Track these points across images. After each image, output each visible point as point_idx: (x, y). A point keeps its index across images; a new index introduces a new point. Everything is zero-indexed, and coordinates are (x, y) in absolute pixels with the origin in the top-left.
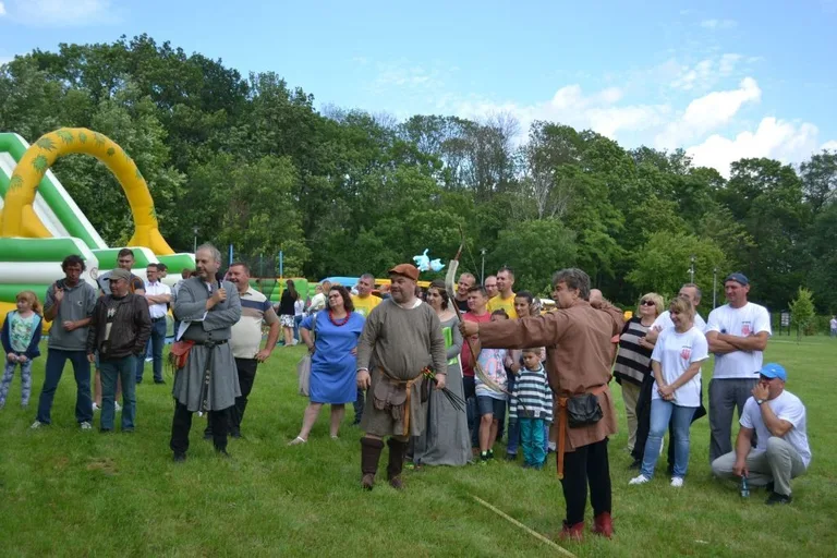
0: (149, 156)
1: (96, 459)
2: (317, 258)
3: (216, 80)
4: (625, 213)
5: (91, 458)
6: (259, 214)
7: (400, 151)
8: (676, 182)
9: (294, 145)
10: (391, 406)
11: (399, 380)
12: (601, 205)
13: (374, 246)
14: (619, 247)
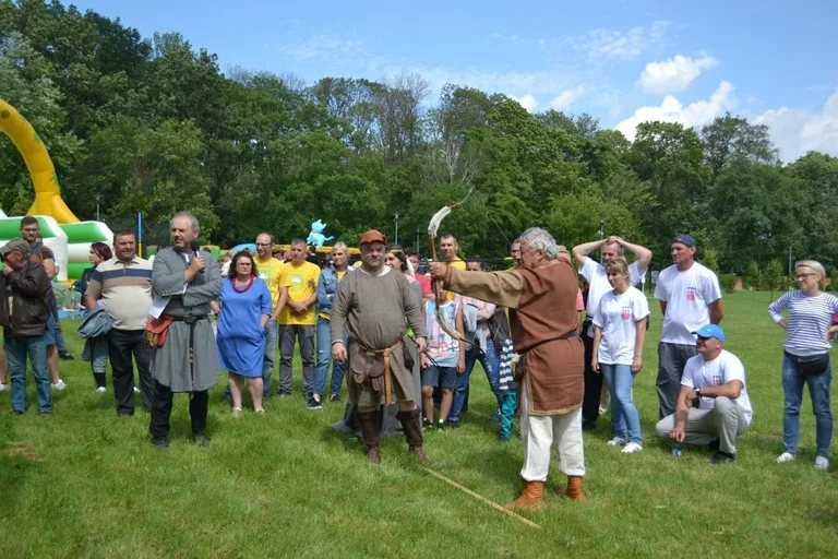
0: (43, 121)
1: (16, 443)
2: (225, 226)
3: (113, 40)
4: (534, 176)
5: (11, 443)
6: (164, 181)
7: (309, 116)
8: (584, 144)
9: (199, 108)
10: (371, 378)
11: (375, 351)
12: (510, 167)
13: (284, 212)
14: (529, 210)
